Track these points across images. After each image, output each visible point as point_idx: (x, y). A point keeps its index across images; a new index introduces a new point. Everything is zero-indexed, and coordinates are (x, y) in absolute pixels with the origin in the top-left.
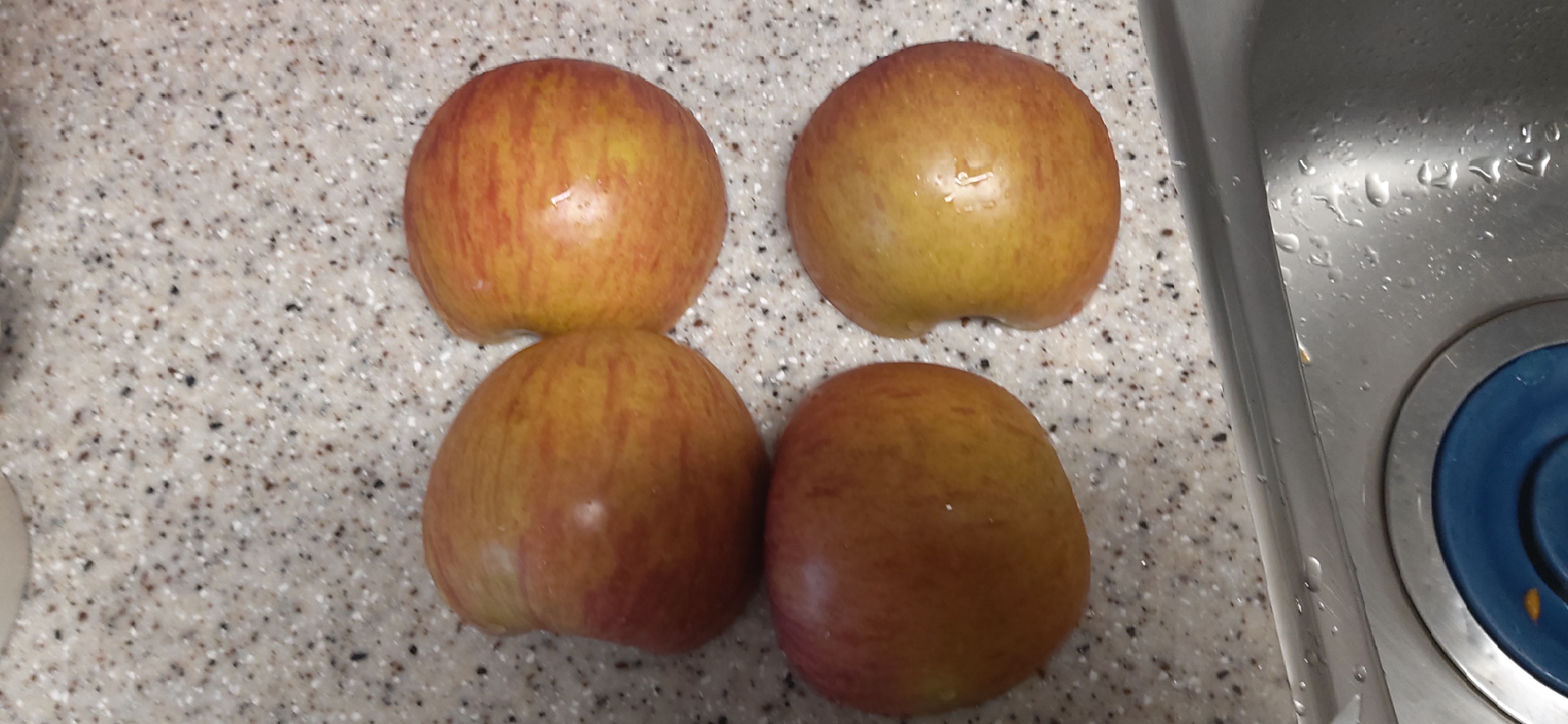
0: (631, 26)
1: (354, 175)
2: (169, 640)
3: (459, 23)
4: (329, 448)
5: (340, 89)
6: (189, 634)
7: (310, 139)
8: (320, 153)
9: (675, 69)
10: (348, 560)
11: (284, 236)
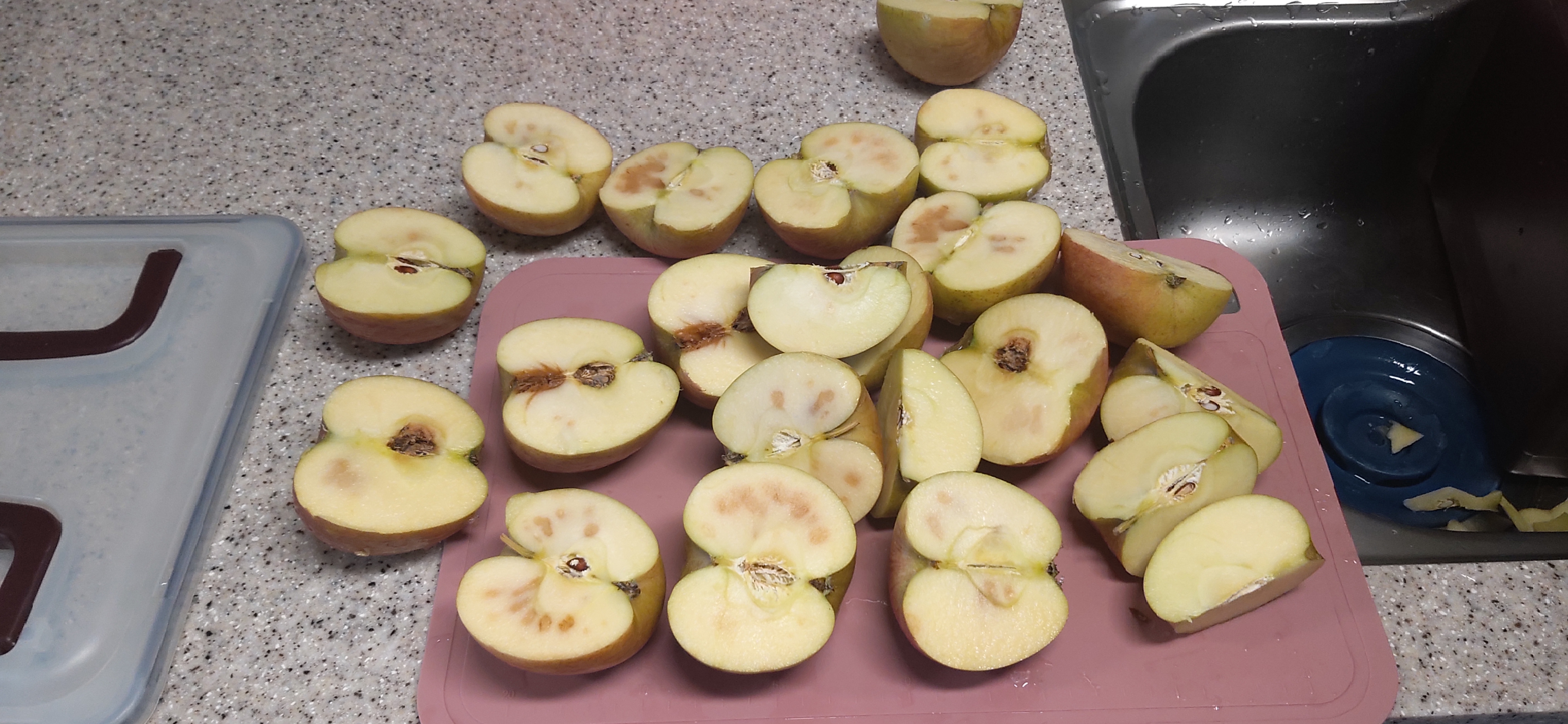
1: (715, 112)
3: (763, 60)
5: (707, 82)
7: (694, 99)
8: (699, 105)
9: (865, 83)
11: (683, 133)
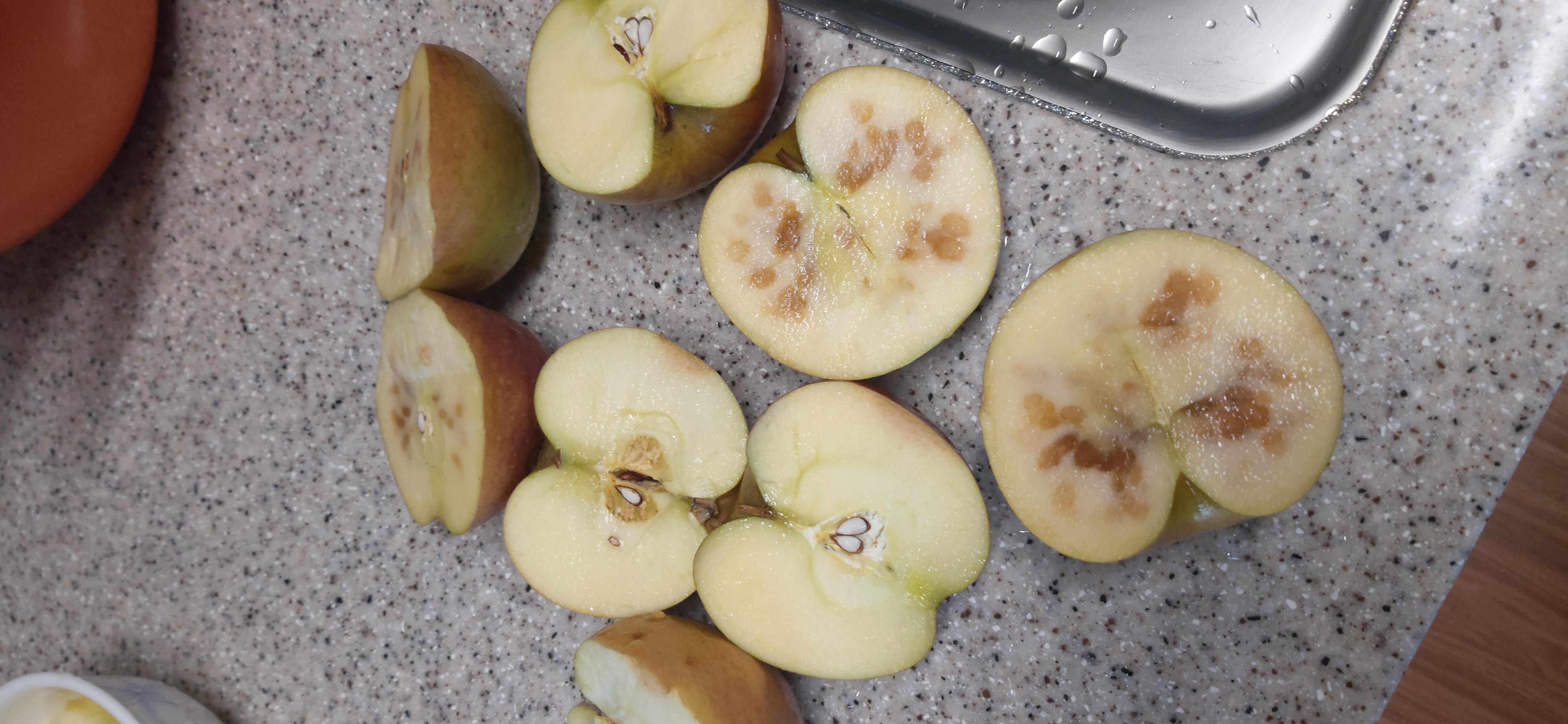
0: (266, 215)
2: (467, 690)
4: (412, 540)
6: (470, 677)
10: (477, 564)
